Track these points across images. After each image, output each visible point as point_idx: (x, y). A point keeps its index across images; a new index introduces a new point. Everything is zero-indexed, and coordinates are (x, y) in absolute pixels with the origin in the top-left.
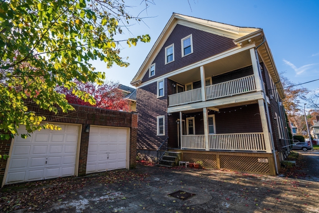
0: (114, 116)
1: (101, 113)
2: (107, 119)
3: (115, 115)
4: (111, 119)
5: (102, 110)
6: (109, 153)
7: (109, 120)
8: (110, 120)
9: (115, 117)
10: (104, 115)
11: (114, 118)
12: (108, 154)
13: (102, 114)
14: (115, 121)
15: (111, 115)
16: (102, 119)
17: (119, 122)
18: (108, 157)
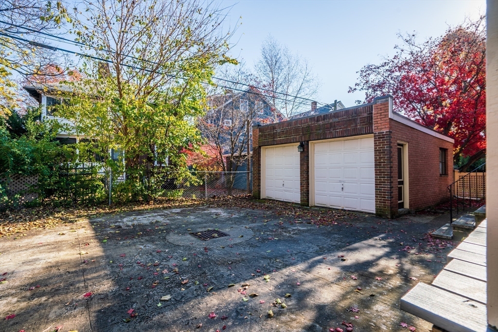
0: (337, 120)
1: (317, 121)
2: (326, 128)
3: (338, 117)
4: (332, 126)
5: (318, 117)
6: (344, 182)
7: (328, 128)
8: (330, 128)
9: (338, 122)
10: (321, 123)
11: (336, 124)
12: (342, 183)
13: (318, 123)
14: (338, 129)
15: (331, 121)
16: (320, 130)
17: (345, 128)
18: (342, 188)
